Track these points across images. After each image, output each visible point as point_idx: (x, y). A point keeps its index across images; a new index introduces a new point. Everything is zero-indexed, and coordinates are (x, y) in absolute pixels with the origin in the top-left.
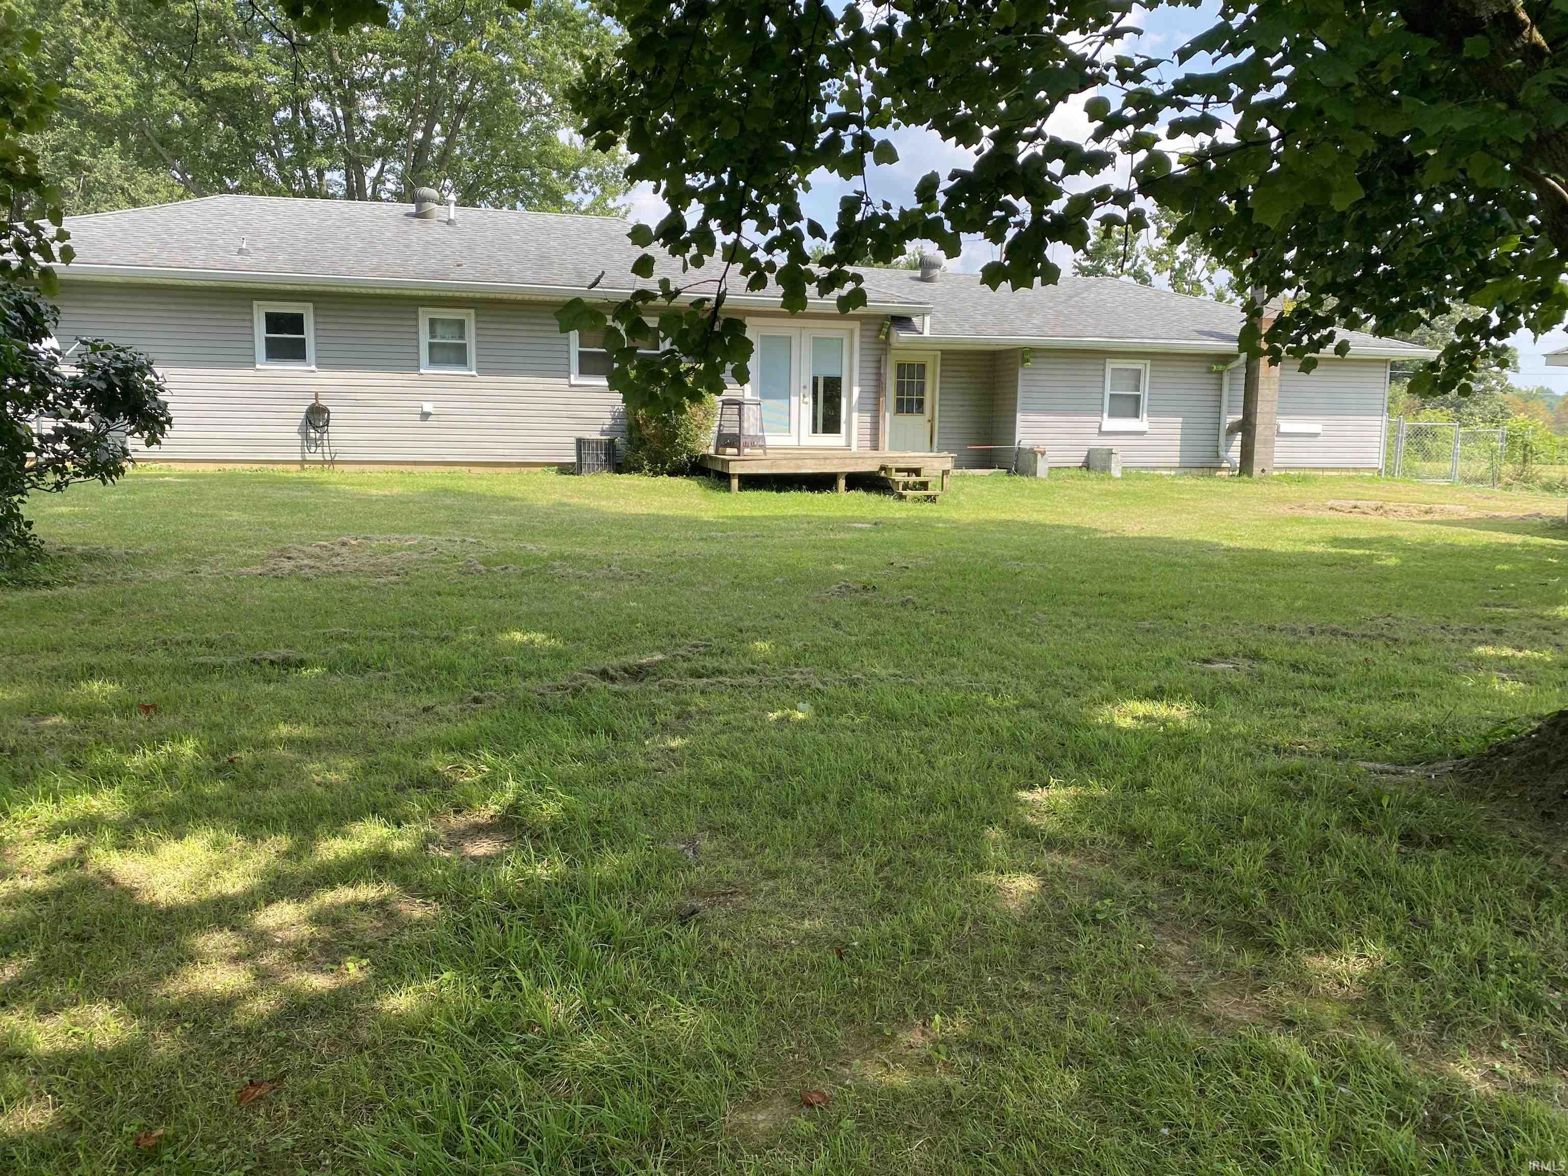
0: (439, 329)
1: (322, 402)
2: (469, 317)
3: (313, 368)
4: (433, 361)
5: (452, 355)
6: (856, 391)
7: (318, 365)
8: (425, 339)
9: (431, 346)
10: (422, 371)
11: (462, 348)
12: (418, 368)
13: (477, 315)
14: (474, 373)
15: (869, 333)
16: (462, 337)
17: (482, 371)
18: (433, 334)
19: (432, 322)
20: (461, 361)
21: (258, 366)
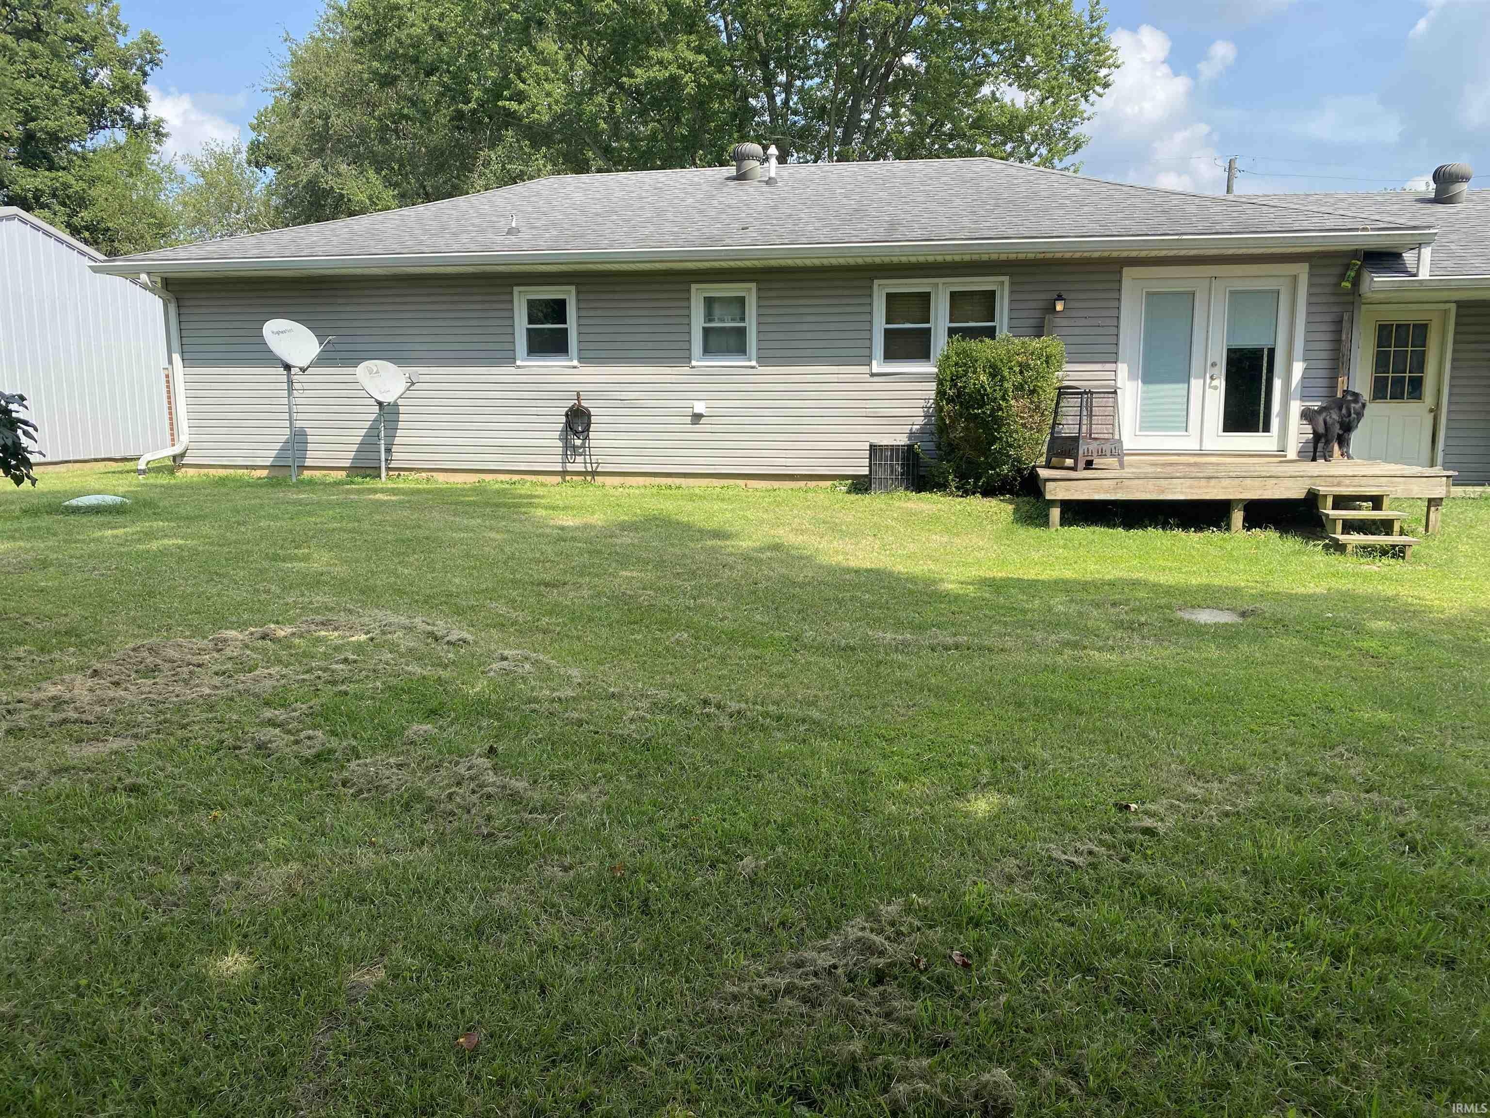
0: (717, 311)
1: (584, 404)
2: (749, 292)
3: (575, 363)
4: (708, 350)
5: (732, 341)
6: (1298, 368)
7: (581, 359)
8: (698, 322)
9: (706, 331)
10: (694, 363)
11: (741, 333)
12: (689, 359)
13: (759, 290)
14: (754, 363)
15: (1323, 281)
16: (743, 319)
17: (763, 360)
18: (709, 317)
19: (709, 302)
20: (741, 350)
21: (518, 363)
